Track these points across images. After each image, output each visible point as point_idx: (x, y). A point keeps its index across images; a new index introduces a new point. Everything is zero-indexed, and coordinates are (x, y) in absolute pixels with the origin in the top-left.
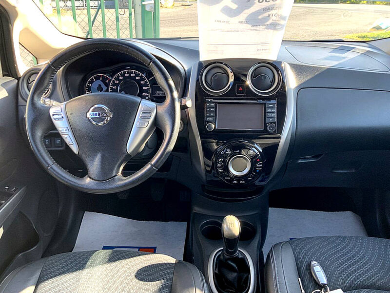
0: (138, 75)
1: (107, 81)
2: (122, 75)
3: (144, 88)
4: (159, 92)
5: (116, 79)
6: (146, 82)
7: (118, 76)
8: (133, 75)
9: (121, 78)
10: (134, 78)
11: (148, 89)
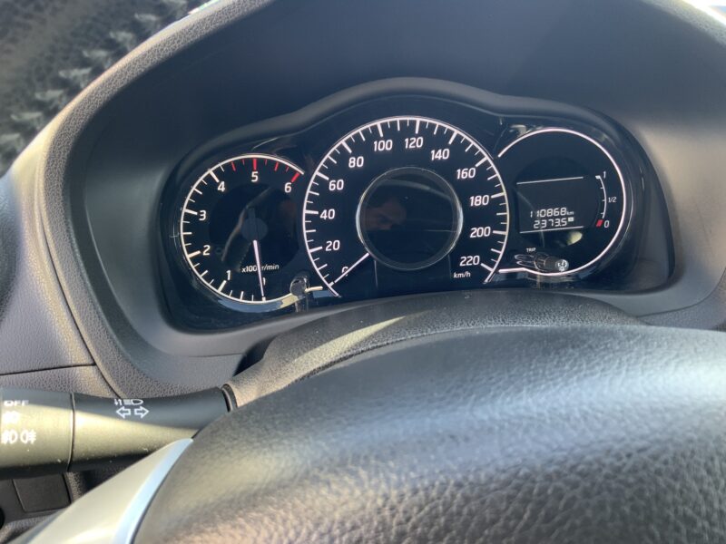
0: (439, 140)
1: (288, 187)
2: (360, 147)
3: (477, 201)
4: (551, 212)
5: (332, 172)
6: (484, 171)
7: (342, 156)
8: (416, 143)
9: (355, 163)
10: (421, 157)
11: (496, 205)
